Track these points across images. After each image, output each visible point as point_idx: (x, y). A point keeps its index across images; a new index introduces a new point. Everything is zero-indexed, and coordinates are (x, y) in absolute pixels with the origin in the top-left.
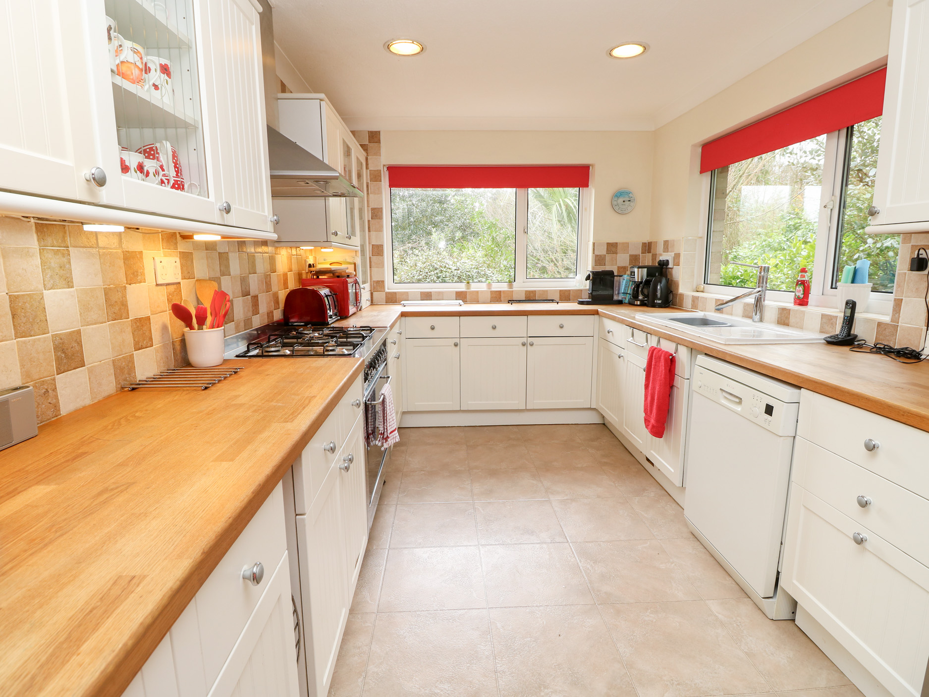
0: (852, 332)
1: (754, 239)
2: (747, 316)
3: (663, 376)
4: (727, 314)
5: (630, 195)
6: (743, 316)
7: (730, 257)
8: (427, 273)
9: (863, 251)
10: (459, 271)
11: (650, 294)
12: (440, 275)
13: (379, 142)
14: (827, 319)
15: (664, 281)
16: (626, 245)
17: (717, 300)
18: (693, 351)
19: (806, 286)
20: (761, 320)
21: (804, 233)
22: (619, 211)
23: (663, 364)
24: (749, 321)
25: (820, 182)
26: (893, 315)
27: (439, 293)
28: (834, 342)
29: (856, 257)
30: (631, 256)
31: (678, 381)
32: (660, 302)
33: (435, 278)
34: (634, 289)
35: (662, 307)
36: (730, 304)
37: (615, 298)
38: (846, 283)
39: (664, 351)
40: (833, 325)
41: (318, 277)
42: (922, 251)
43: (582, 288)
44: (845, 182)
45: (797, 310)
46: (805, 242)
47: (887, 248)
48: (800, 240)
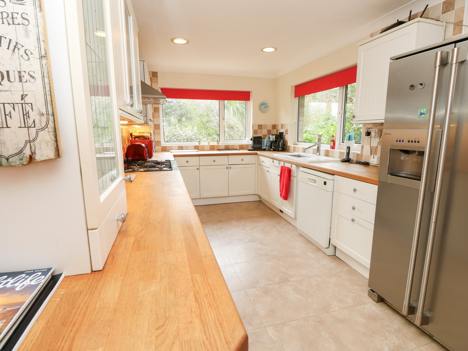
0: (349, 158)
1: (312, 123)
2: (314, 153)
3: (287, 176)
4: (307, 153)
5: (267, 105)
6: (313, 154)
7: (304, 131)
8: (171, 137)
9: (352, 129)
10: (186, 137)
11: (277, 146)
12: (177, 138)
13: (157, 77)
14: (341, 153)
15: (282, 140)
16: (266, 126)
17: (303, 148)
18: (298, 166)
19: (334, 141)
20: (319, 155)
21: (332, 121)
22: (263, 111)
23: (287, 172)
24: (315, 155)
25: (337, 102)
26: (361, 151)
27: (187, 146)
28: (344, 161)
29: (350, 131)
30: (268, 130)
31: (292, 178)
32: (281, 149)
33: (176, 140)
34: (270, 144)
35: (282, 151)
36: (308, 149)
37: (263, 148)
38: (347, 140)
39: (287, 167)
40: (343, 155)
41: (135, 139)
42: (369, 130)
43: (248, 144)
44: (346, 102)
45: (331, 151)
46: (332, 125)
47: (360, 128)
48: (330, 124)
